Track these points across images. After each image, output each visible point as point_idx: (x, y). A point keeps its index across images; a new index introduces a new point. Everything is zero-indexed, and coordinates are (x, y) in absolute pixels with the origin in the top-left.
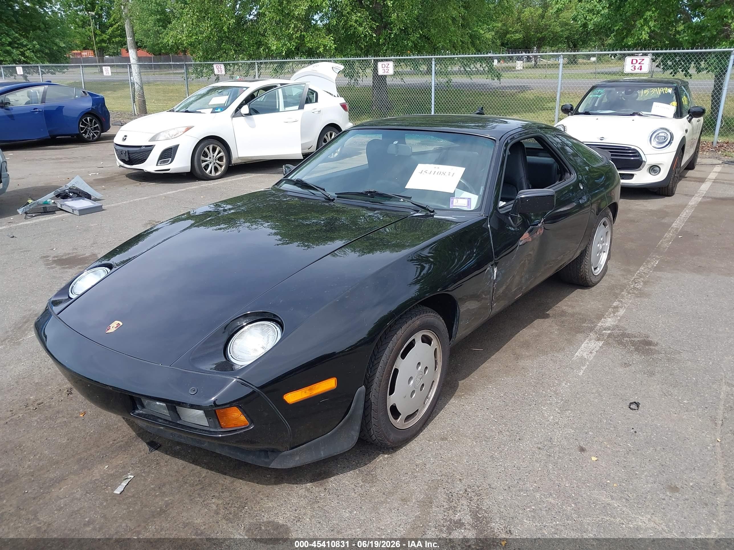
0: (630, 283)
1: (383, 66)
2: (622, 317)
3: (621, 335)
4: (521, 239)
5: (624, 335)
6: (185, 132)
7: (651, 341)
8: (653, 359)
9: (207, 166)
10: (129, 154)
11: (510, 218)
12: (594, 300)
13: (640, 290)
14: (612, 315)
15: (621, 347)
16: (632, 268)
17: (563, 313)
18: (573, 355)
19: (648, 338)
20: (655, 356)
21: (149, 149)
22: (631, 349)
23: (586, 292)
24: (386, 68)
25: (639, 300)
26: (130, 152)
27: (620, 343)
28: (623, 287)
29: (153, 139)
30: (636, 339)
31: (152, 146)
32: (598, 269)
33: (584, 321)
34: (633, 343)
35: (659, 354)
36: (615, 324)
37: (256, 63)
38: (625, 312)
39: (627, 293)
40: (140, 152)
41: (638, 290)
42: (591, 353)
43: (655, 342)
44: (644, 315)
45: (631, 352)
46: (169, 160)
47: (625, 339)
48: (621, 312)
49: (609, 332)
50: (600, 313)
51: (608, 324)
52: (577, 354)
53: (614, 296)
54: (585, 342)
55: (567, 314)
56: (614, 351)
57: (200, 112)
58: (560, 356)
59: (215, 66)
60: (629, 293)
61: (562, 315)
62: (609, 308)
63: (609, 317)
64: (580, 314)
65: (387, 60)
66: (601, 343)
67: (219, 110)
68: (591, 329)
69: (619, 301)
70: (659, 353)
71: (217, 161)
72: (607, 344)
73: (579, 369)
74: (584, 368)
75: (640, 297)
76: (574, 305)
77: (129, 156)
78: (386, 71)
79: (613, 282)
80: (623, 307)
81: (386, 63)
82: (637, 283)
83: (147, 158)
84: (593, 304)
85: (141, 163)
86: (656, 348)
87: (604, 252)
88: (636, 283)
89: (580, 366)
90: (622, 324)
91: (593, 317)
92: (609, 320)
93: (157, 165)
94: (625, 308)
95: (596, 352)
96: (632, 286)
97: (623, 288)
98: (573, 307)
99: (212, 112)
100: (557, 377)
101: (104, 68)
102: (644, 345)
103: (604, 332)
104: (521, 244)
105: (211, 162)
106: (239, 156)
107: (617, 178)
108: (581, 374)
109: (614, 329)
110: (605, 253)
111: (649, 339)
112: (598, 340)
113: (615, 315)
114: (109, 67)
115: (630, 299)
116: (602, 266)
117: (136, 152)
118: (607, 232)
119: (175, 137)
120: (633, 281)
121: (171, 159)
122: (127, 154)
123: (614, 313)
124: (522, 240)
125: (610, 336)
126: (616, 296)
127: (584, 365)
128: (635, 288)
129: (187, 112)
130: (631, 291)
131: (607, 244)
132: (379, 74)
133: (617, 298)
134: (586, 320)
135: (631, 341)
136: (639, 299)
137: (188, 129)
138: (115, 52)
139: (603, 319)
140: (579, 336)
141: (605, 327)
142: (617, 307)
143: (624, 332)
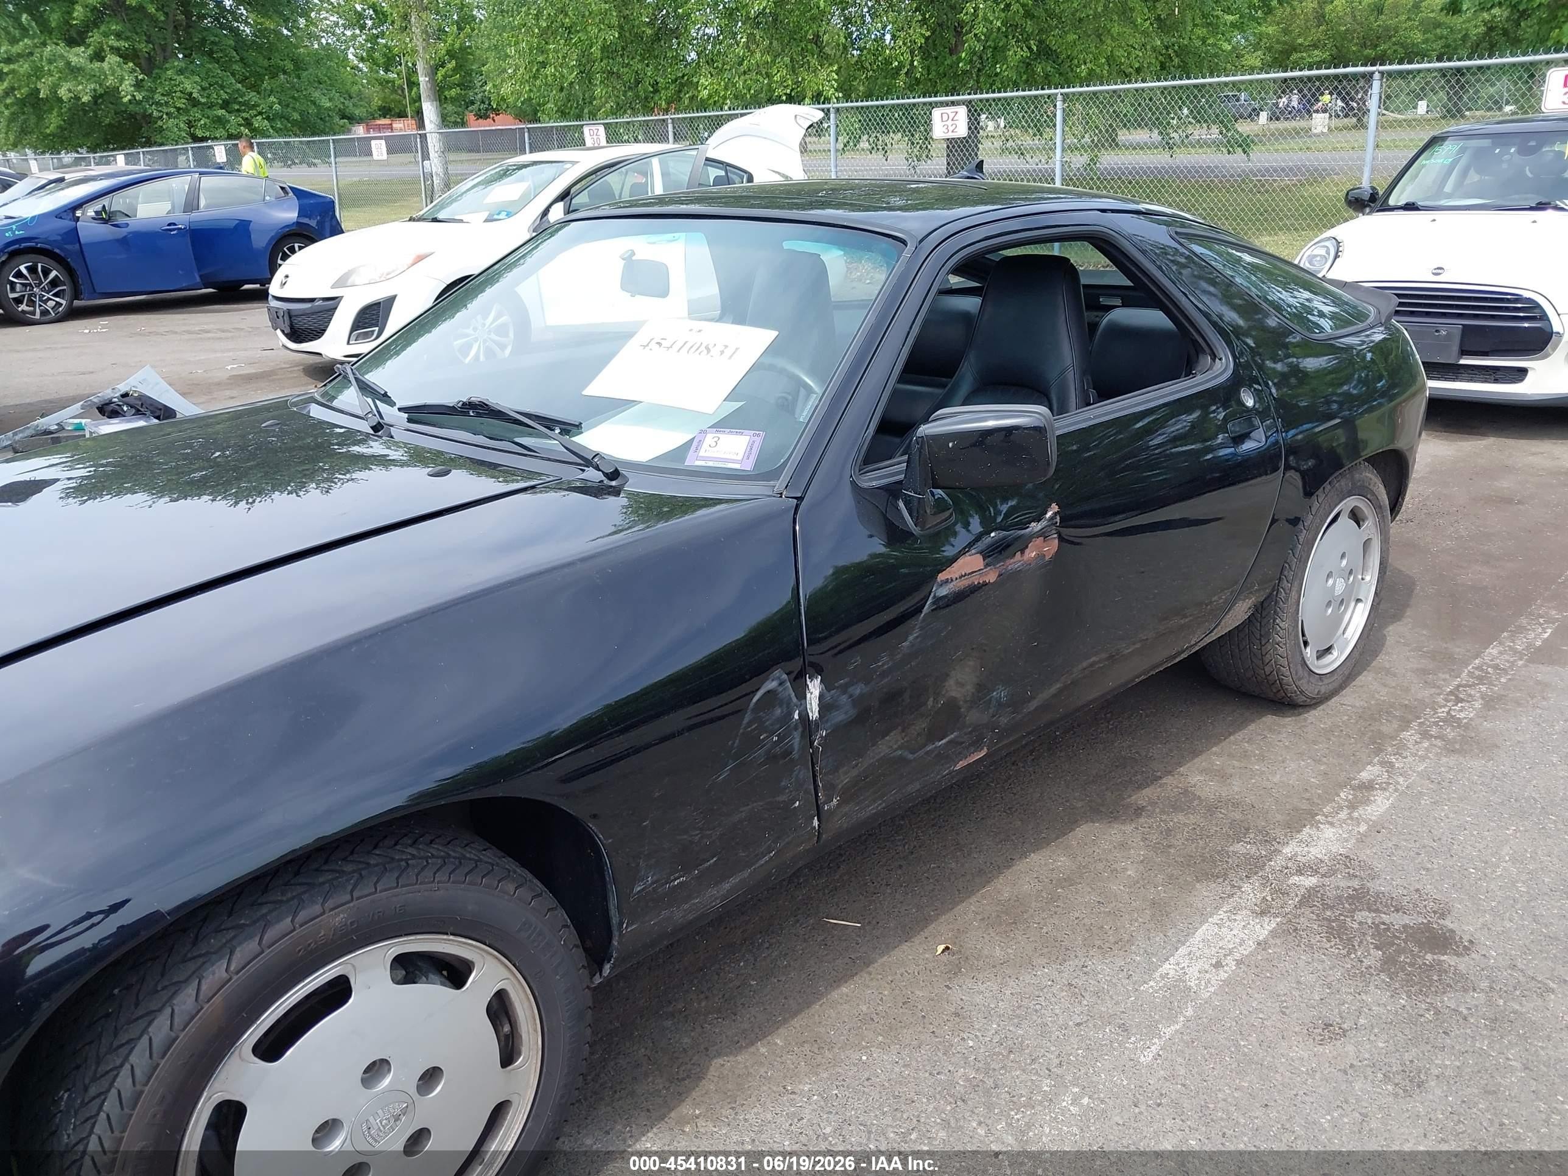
0: (1440, 699)
1: (945, 117)
2: (1376, 828)
3: (1350, 897)
4: (941, 577)
5: (1359, 898)
6: (413, 265)
7: (1452, 931)
8: (1437, 1013)
9: (469, 346)
10: (290, 317)
11: (901, 504)
12: (1302, 754)
13: (1467, 727)
14: (1343, 815)
15: (1335, 948)
16: (1458, 649)
17: (1185, 800)
18: (1151, 969)
19: (1443, 916)
20: (1449, 1000)
21: (330, 305)
22: (1367, 963)
23: (1284, 726)
24: (950, 123)
25: (1451, 764)
26: (293, 314)
27: (1336, 931)
28: (1409, 714)
29: (341, 282)
30: (1398, 920)
31: (337, 298)
32: (1335, 653)
33: (1239, 832)
34: (1383, 936)
35: (1465, 990)
36: (1341, 851)
37: (670, 121)
38: (1393, 806)
39: (1417, 737)
40: (313, 314)
41: (1459, 726)
42: (1218, 965)
43: (1466, 938)
44: (1455, 823)
45: (1364, 976)
46: (374, 331)
47: (1360, 916)
48: (1380, 805)
49: (1311, 881)
50: (1305, 806)
51: (1316, 852)
52: (1166, 966)
53: (1373, 744)
54: (1215, 919)
55: (1196, 802)
56: (1301, 964)
57: (461, 221)
58: (1104, 968)
59: (586, 130)
60: (1425, 735)
61: (1176, 808)
62: (1342, 786)
63: (1332, 824)
64: (1236, 805)
65: (953, 103)
66: (1264, 928)
67: (503, 215)
68: (1253, 866)
69: (1382, 763)
70: (1466, 985)
71: (493, 336)
72: (1289, 931)
73: (1152, 1031)
74: (1168, 1031)
75: (1461, 752)
76: (1230, 771)
77: (291, 321)
78: (951, 129)
79: (1383, 695)
80: (1391, 788)
81: (949, 110)
82: (1462, 700)
83: (327, 327)
84: (1293, 772)
85: (316, 339)
86: (1463, 964)
87: (1358, 600)
88: (1459, 700)
89: (1158, 1022)
90: (1365, 854)
91: (1279, 817)
92: (1329, 832)
93: (348, 343)
94: (1396, 790)
95: (1239, 963)
96: (1442, 712)
97: (1410, 717)
98: (1223, 777)
99: (486, 221)
100: (1057, 1061)
101: (373, 142)
102: (1421, 946)
103: (1295, 879)
104: (943, 592)
105: (477, 338)
106: (548, 324)
107: (1413, 376)
108: (1146, 1058)
109: (1332, 872)
110: (1360, 605)
111: (1448, 923)
112: (1263, 913)
113: (1356, 814)
114: (383, 142)
115: (1423, 758)
116: (1347, 642)
117: (304, 314)
118: (1367, 544)
119: (387, 278)
120: (1451, 693)
121: (377, 329)
122: (286, 318)
123: (1352, 806)
124: (947, 581)
125: (1308, 898)
126: (1378, 744)
127: (1172, 1019)
128: (1450, 720)
129: (435, 220)
130: (1434, 731)
131: (1371, 578)
132: (934, 137)
133: (1379, 751)
134: (1247, 829)
135: (1377, 926)
136: (1452, 760)
137: (420, 258)
138: (459, 120)
139: (1306, 830)
140: (1206, 892)
141: (1303, 860)
142: (1368, 787)
143: (1363, 887)
